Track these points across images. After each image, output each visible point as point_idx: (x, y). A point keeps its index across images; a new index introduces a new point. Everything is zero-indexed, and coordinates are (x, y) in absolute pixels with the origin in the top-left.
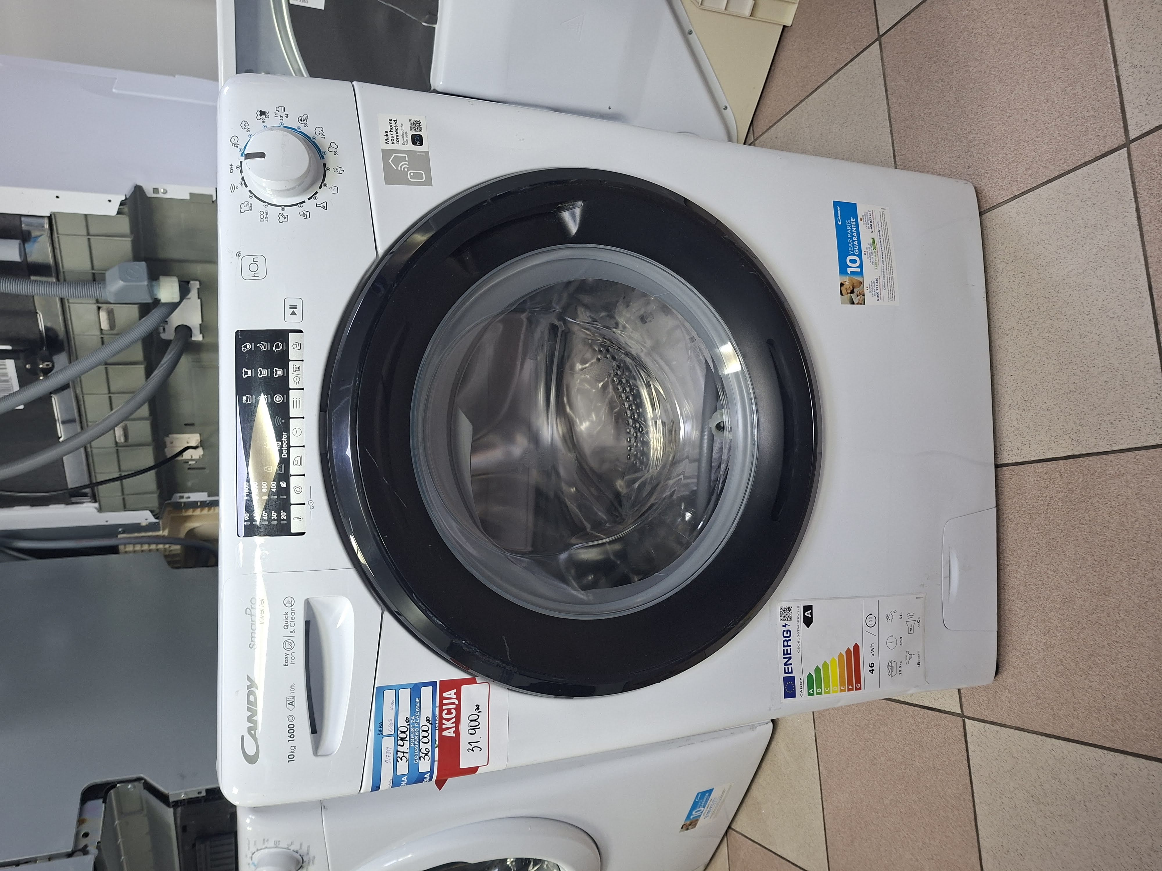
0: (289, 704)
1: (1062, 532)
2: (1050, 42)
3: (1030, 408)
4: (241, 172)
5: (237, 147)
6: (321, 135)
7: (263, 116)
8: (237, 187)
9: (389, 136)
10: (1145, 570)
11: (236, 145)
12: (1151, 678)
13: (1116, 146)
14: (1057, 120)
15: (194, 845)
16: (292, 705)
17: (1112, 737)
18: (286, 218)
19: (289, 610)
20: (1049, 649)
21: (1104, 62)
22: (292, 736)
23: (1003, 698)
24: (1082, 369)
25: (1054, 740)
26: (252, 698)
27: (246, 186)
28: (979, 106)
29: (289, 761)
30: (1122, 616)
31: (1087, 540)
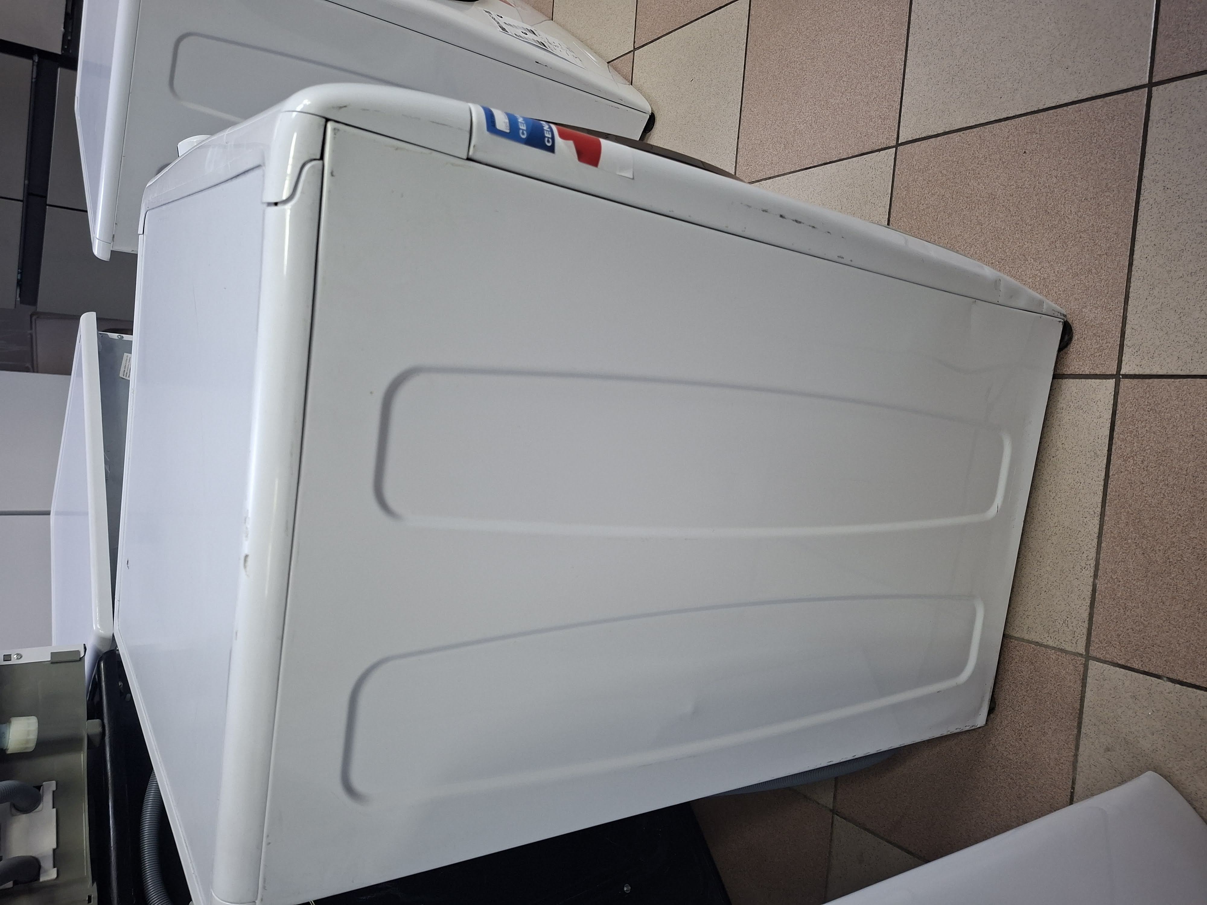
10: (978, 164)
12: (1066, 155)
17: (1126, 192)
20: (1040, 256)
31: (950, 215)
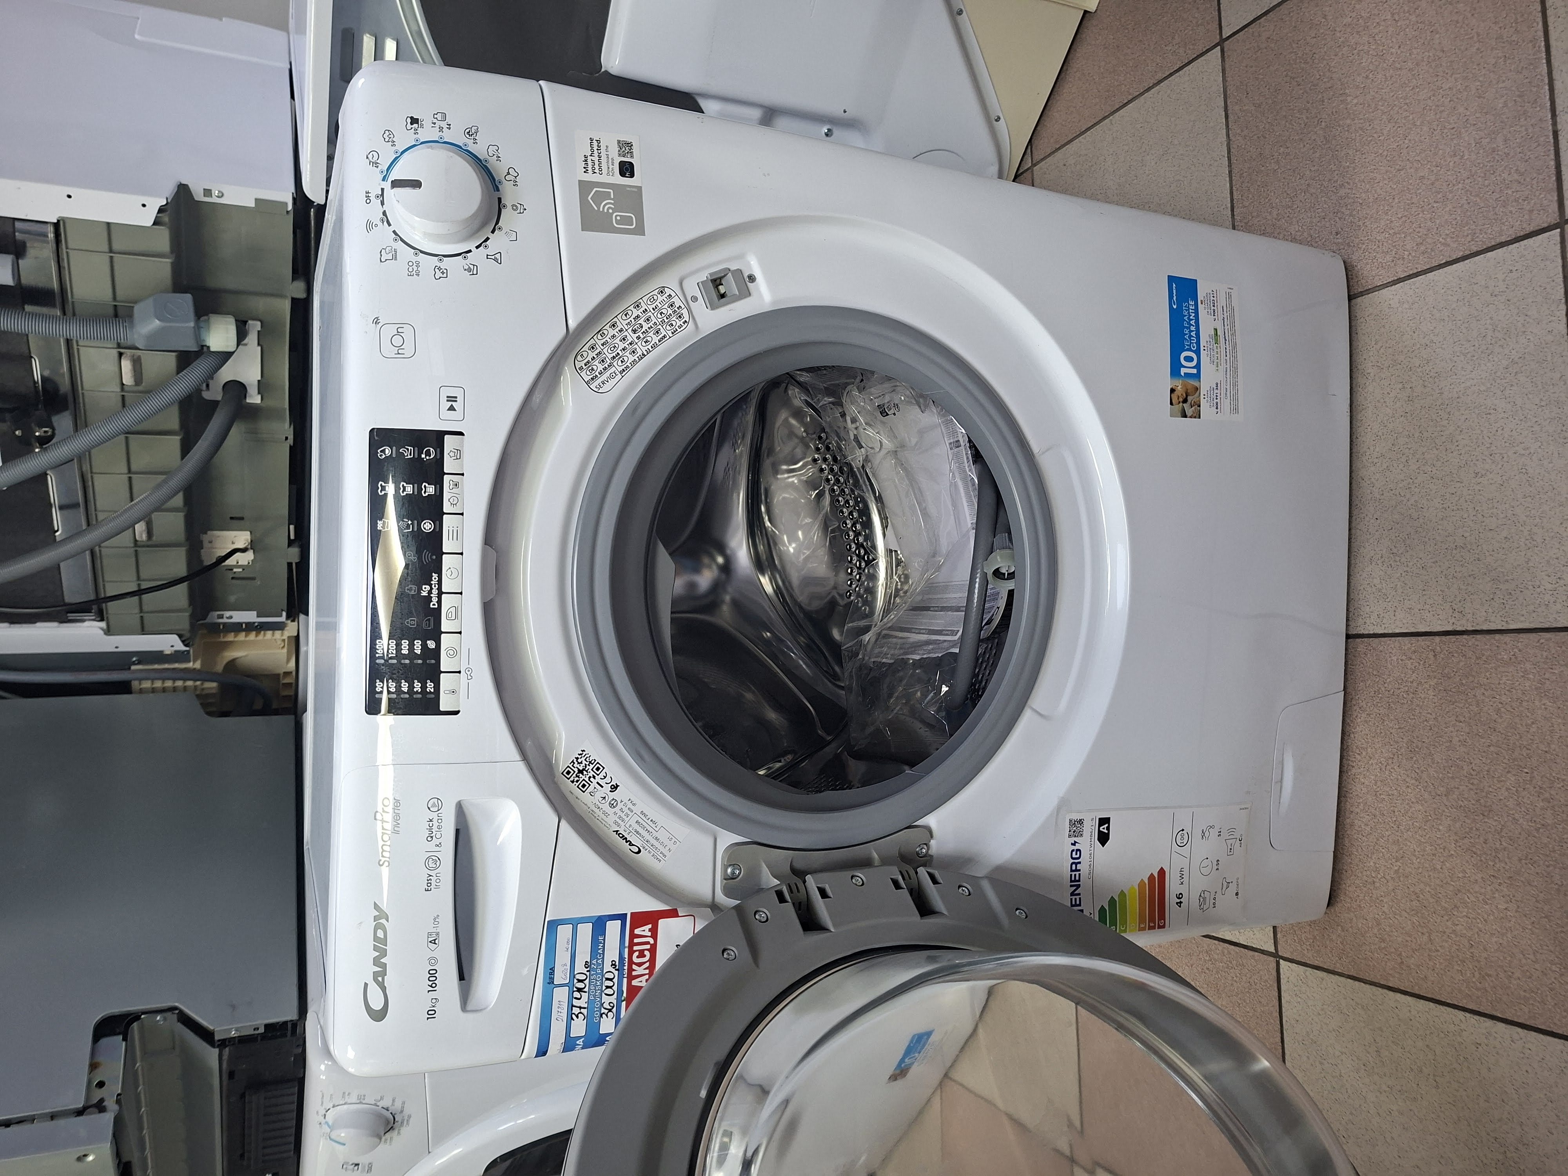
0: (430, 942)
1: (1431, 729)
2: (1464, 74)
3: (1398, 563)
4: (382, 203)
5: (377, 167)
6: (495, 156)
7: (416, 125)
8: (376, 225)
9: (589, 162)
10: (1541, 788)
11: (376, 164)
12: (1537, 927)
13: (1546, 225)
14: (1467, 181)
15: (243, 1096)
16: (435, 943)
17: (1478, 997)
18: (445, 273)
19: (434, 816)
20: (1402, 879)
21: (1538, 109)
22: (433, 986)
23: (1334, 937)
24: (1474, 518)
25: (1399, 995)
26: (380, 934)
27: (389, 225)
28: (1356, 151)
29: (428, 1018)
30: (1503, 843)
31: (1463, 743)
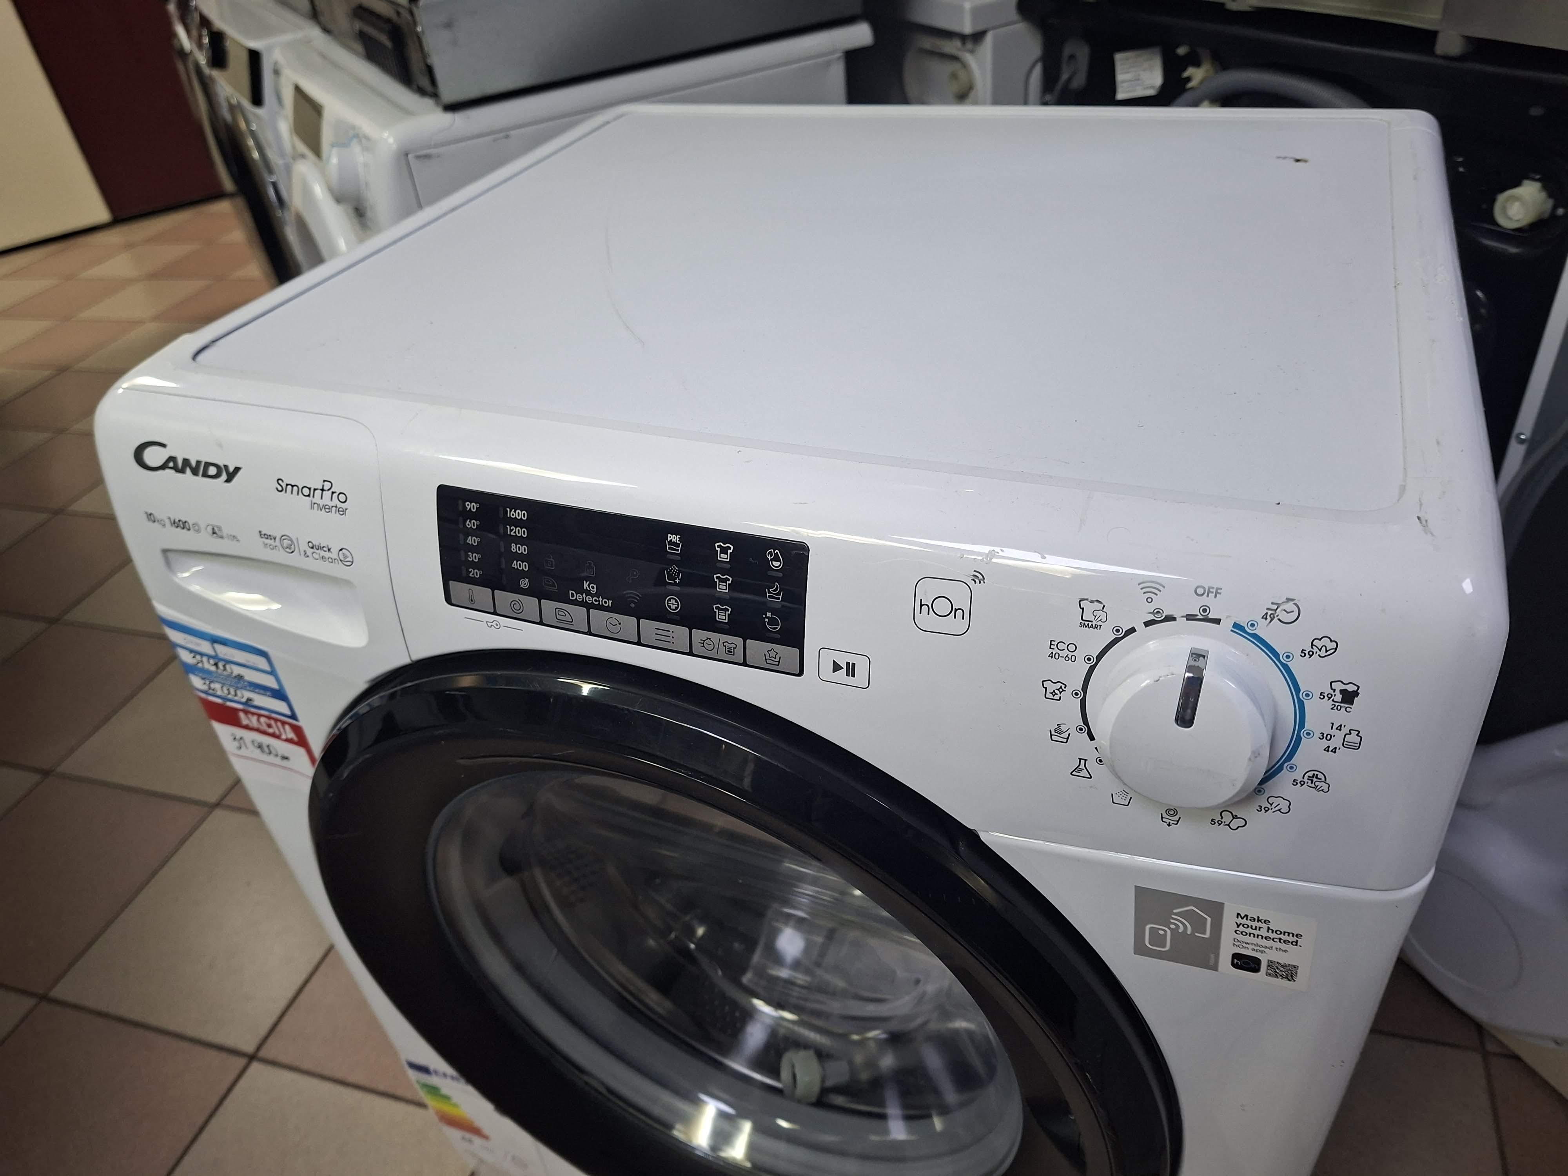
4: (1190, 617)
5: (1265, 617)
6: (1269, 806)
7: (1339, 698)
8: (1149, 600)
9: (1259, 924)
11: (1270, 616)
18: (1055, 695)
19: (332, 553)
26: (213, 470)
27: (1147, 624)
29: (145, 514)
